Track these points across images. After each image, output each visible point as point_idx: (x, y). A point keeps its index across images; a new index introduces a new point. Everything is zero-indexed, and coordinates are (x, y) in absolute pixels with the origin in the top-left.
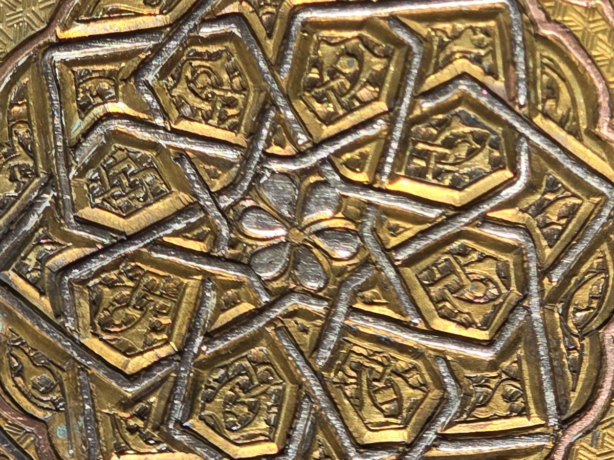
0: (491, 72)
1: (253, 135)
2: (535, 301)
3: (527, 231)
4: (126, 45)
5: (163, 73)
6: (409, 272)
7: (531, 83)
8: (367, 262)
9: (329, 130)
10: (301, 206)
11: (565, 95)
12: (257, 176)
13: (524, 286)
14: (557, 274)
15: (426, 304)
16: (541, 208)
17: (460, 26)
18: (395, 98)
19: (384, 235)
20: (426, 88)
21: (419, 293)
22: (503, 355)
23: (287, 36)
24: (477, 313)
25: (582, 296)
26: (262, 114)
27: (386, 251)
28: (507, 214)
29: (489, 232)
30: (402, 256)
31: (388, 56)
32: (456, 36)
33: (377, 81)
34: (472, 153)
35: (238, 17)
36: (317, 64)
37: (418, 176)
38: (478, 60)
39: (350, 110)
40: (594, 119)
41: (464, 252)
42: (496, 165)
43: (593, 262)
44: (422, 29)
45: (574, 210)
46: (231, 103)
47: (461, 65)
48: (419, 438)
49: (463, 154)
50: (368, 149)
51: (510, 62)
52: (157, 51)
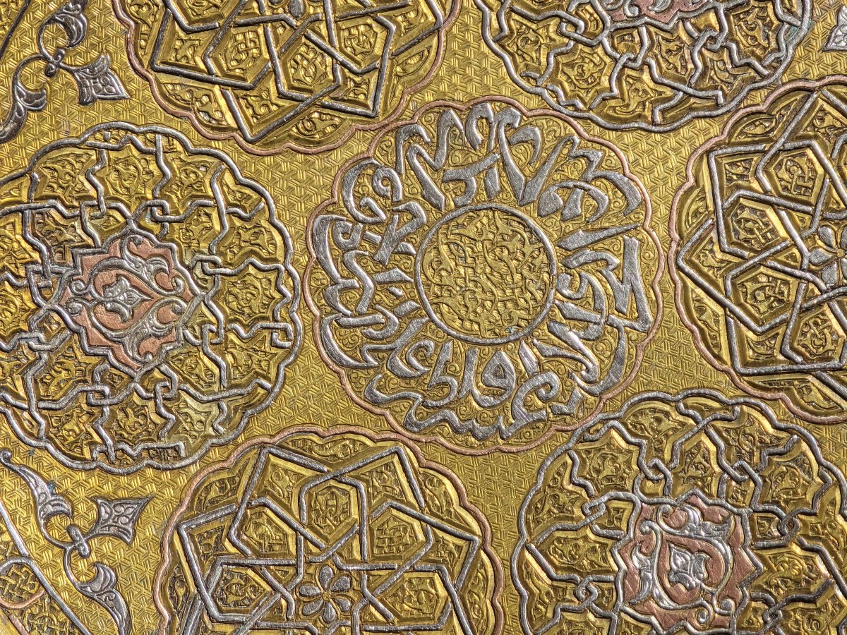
0: (711, 241)
1: (820, 305)
2: (778, 146)
3: (755, 172)
4: (833, 382)
5: (829, 359)
6: (812, 200)
7: (701, 224)
8: (824, 219)
9: (789, 278)
10: (827, 263)
11: (694, 207)
12: (833, 288)
13: (776, 155)
14: (760, 147)
15: (818, 183)
16: (741, 176)
17: (706, 270)
18: (754, 267)
19: (808, 223)
20: (740, 260)
21: (816, 190)
22: (809, 138)
23: (771, 328)
24: (803, 162)
25: (759, 130)
26: (808, 309)
27: (813, 216)
28: (755, 185)
29: (769, 186)
30: (810, 209)
31: (742, 285)
32: (711, 267)
33: (755, 280)
34: (747, 220)
35: (782, 352)
36: (771, 307)
37: (773, 231)
38: (712, 251)
39: (776, 279)
40: (691, 189)
41: (785, 188)
42: (743, 207)
43: (742, 139)
44: (720, 282)
45: (731, 164)
46: (816, 324)
47: (719, 255)
49: (751, 223)
50: (782, 258)
51: (701, 239)
52: (824, 370)
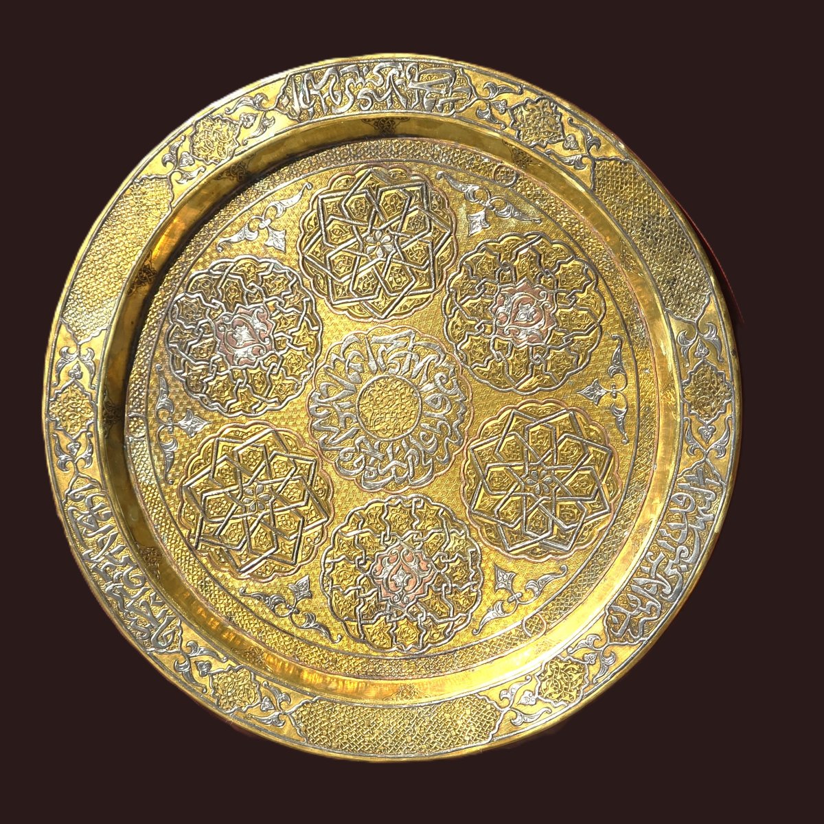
0: (373, 303)
1: (403, 253)
2: (329, 273)
3: (342, 283)
4: (438, 246)
5: (428, 247)
6: (354, 257)
7: (365, 308)
8: (363, 251)
9: (391, 266)
10: (383, 249)
11: (357, 311)
12: (395, 247)
13: (333, 273)
14: (330, 281)
15: (347, 254)
16: (343, 289)
17: (386, 305)
18: (385, 282)
19: (364, 259)
20: (382, 289)
21: (349, 255)
22: (325, 258)
23: (414, 275)
24: (336, 261)
25: (322, 281)
26: (405, 258)
27: (362, 256)
28: (347, 283)
29: (348, 276)
30: (358, 258)
31: (394, 288)
32: (385, 303)
33: (391, 282)
34: (364, 286)
35: (424, 270)
36: (404, 275)
37: (369, 274)
38: (378, 303)
39: (391, 273)
40: (349, 312)
41: (349, 269)
42: (358, 289)
43: (326, 289)
44: (392, 299)
45: (338, 294)
46: (411, 254)
47: (380, 299)
48: (325, 231)
50: (381, 270)
51: (372, 308)
52: (433, 250)
